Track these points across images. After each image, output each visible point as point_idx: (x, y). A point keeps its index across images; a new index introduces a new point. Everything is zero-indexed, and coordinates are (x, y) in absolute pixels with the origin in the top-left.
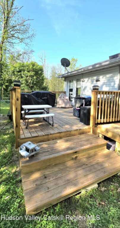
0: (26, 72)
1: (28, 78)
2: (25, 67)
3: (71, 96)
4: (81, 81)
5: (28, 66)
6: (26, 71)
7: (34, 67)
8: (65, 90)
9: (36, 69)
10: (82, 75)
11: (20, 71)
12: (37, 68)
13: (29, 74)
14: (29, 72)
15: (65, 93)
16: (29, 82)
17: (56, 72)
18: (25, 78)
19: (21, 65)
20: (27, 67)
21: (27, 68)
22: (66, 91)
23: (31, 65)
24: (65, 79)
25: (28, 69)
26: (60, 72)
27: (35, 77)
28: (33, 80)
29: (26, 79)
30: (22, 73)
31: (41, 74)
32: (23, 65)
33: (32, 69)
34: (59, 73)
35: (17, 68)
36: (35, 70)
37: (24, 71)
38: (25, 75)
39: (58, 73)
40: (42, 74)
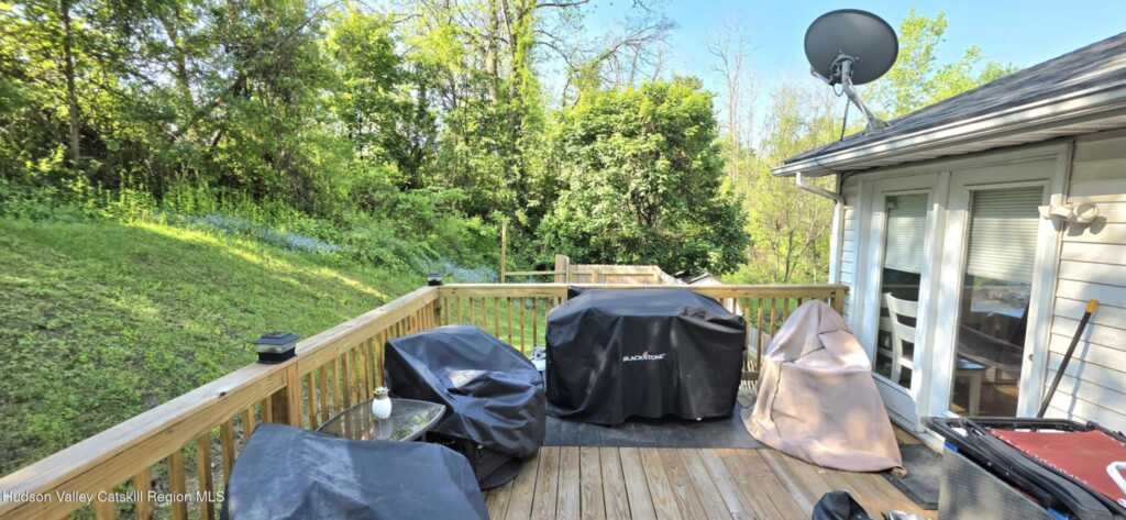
0: (617, 138)
1: (625, 167)
2: (618, 113)
3: (900, 333)
4: (1037, 215)
5: (628, 107)
6: (618, 135)
7: (663, 109)
8: (839, 273)
9: (671, 118)
10: (1063, 147)
11: (589, 138)
12: (676, 111)
13: (630, 148)
14: (631, 134)
15: (835, 297)
16: (631, 189)
17: (802, 114)
18: (613, 170)
19: (597, 105)
20: (627, 113)
21: (622, 117)
22: (847, 280)
23: (646, 99)
24: (841, 184)
25: (627, 121)
26: (823, 109)
27: (662, 163)
28: (651, 175)
29: (616, 174)
30: (599, 144)
31: (703, 138)
32: (605, 102)
33: (649, 118)
34: (820, 115)
35: (577, 125)
36: (665, 122)
37: (609, 133)
38: (612, 155)
39: (808, 120)
40: (708, 139)
